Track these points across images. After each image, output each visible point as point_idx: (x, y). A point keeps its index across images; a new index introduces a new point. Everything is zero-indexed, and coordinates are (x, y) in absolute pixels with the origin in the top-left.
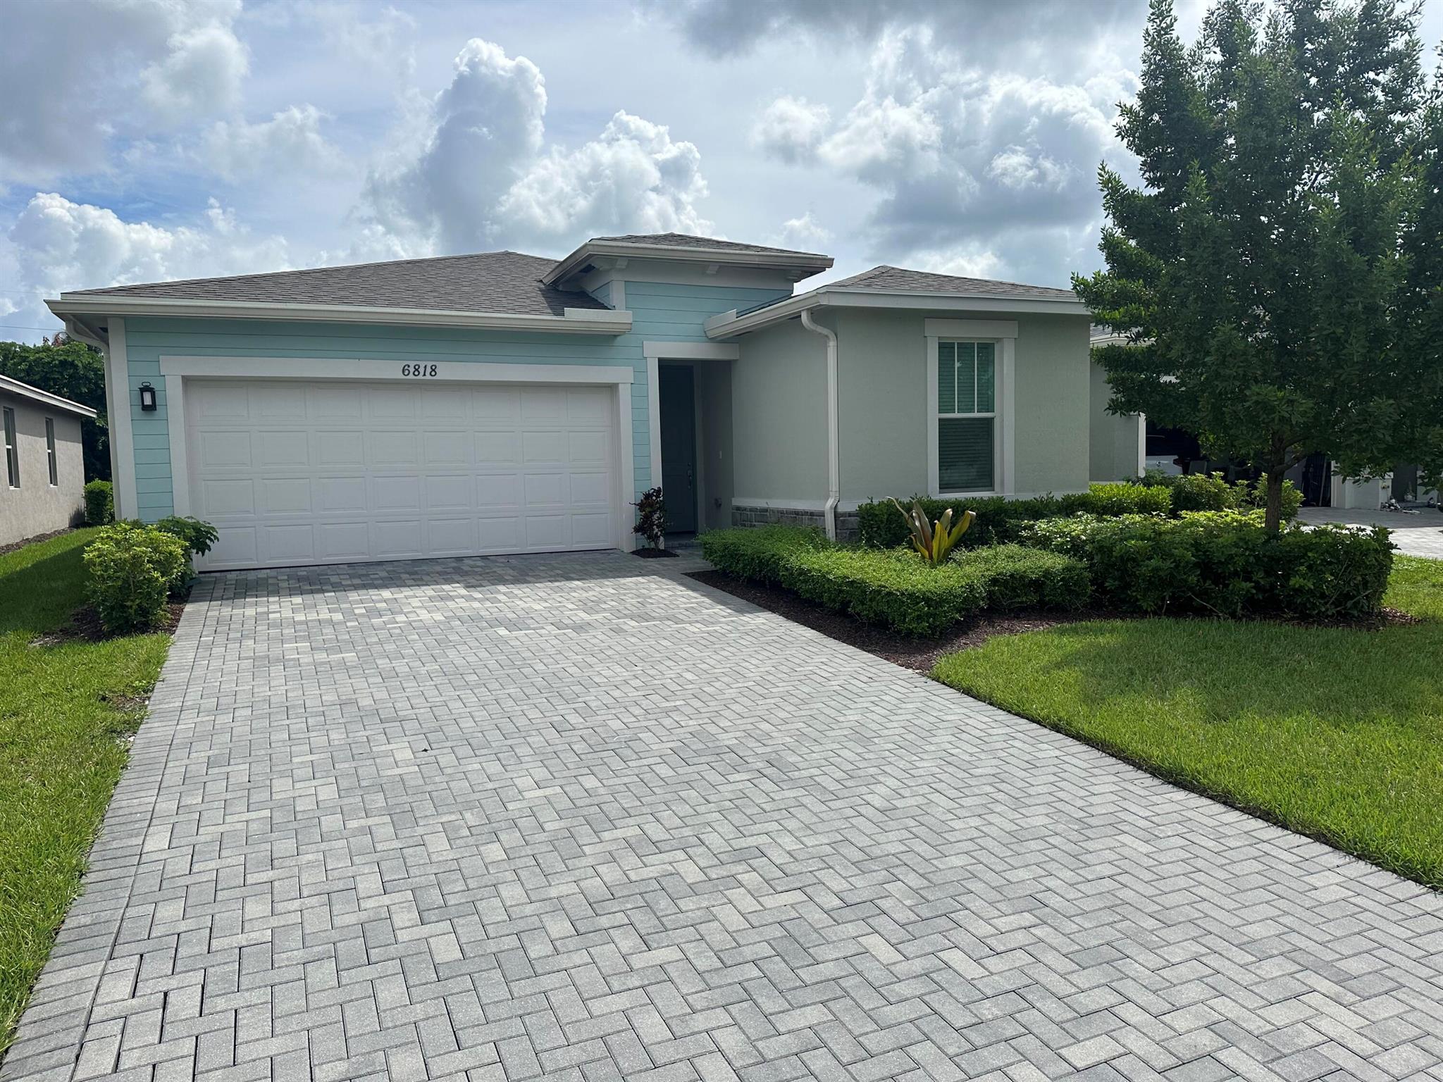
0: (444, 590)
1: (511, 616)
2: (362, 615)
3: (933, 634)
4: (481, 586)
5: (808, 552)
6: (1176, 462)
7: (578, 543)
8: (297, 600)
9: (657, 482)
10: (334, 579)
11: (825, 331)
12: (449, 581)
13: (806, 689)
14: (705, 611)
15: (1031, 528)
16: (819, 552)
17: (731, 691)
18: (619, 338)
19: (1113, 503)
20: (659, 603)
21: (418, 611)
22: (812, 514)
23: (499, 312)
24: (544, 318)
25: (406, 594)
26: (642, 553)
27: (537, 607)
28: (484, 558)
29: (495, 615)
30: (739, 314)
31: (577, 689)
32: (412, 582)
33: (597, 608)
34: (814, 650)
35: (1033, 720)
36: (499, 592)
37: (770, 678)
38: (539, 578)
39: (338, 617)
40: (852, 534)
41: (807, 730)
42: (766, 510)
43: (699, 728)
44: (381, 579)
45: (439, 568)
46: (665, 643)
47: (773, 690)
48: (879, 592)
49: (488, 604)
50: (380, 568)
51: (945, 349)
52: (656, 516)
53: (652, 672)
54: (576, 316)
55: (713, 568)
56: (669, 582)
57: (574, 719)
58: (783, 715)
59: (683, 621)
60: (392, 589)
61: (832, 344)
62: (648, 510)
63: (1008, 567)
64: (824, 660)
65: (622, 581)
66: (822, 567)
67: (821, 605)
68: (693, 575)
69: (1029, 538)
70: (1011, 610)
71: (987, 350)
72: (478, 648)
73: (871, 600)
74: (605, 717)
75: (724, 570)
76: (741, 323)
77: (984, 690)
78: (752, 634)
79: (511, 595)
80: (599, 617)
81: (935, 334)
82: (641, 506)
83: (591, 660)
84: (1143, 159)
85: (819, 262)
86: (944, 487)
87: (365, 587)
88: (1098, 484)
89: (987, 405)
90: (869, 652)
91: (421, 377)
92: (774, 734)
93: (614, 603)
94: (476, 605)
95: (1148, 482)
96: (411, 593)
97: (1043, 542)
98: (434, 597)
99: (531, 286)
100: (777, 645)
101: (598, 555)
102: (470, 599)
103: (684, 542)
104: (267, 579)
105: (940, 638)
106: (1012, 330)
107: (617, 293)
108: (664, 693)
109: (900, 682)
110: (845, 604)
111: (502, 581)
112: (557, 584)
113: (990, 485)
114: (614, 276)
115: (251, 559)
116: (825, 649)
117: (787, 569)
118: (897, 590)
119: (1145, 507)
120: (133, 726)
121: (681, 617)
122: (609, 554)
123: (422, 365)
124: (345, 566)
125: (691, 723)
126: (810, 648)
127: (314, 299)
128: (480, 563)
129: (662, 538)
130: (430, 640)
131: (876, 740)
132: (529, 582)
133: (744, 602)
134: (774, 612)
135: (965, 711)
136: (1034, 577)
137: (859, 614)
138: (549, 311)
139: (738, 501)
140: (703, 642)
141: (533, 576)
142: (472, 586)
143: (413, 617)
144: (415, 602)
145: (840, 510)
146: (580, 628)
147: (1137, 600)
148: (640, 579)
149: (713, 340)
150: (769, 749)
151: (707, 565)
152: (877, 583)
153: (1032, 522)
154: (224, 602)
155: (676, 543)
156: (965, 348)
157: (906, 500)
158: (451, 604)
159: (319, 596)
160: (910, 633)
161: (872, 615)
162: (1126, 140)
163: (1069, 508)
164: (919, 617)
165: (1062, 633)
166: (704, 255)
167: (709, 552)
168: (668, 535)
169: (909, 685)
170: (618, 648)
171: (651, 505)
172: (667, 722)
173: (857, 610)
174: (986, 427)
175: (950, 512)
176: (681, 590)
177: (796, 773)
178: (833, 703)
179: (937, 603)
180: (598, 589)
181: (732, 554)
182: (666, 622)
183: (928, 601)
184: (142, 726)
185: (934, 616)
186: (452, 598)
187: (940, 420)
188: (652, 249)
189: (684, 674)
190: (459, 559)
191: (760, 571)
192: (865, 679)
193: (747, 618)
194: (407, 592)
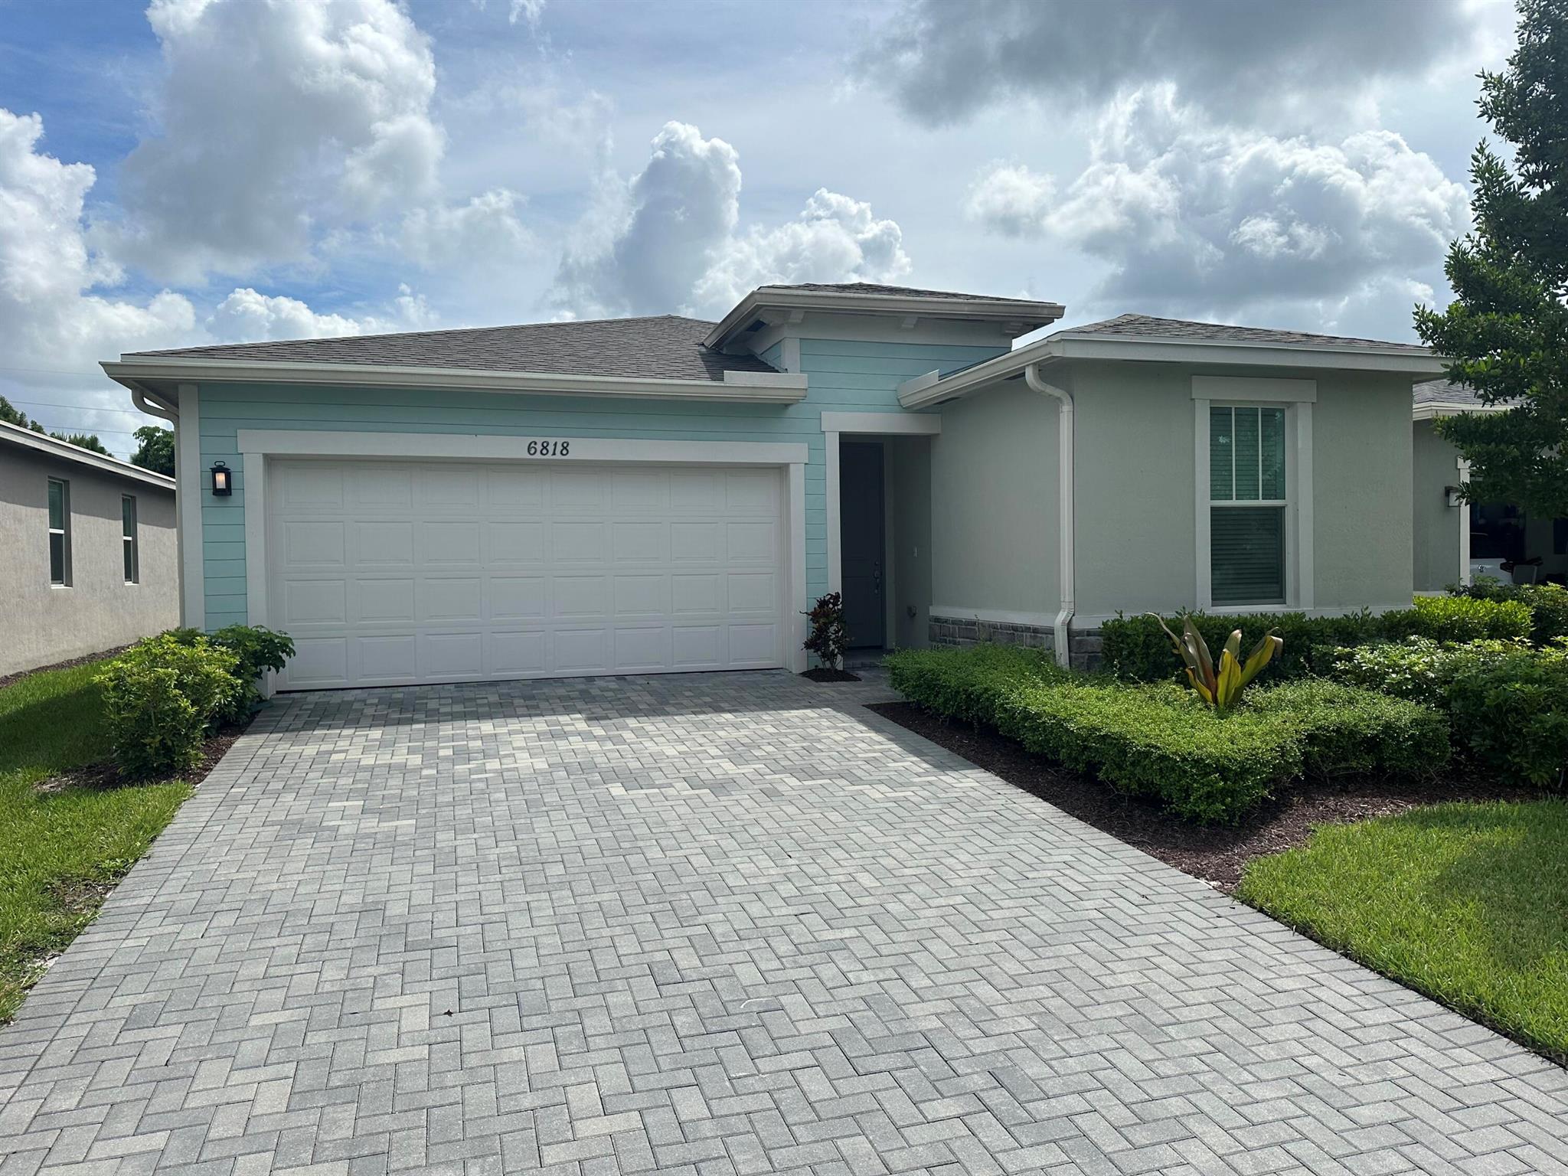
0: (559, 723)
1: (634, 765)
2: (446, 758)
3: (1231, 821)
4: (607, 718)
5: (1035, 686)
6: (1503, 567)
7: (735, 660)
8: (376, 734)
9: (834, 584)
10: (432, 704)
11: (1057, 392)
12: (568, 710)
13: (1047, 916)
14: (892, 765)
15: (1350, 657)
16: (1051, 688)
17: (928, 913)
18: (791, 408)
19: (1453, 625)
20: (830, 749)
21: (518, 755)
22: (1036, 631)
23: (645, 376)
24: (700, 384)
25: (511, 727)
26: (815, 675)
27: (670, 751)
28: (621, 678)
29: (614, 764)
30: (941, 377)
31: (701, 897)
32: (524, 711)
33: (747, 756)
34: (1050, 838)
35: (1427, 994)
36: (626, 727)
37: (987, 889)
38: (681, 709)
39: (416, 760)
40: (1092, 659)
41: (1054, 1003)
42: (974, 624)
43: (877, 989)
44: (489, 705)
45: (562, 692)
46: (834, 816)
47: (995, 914)
48: (1148, 754)
49: (609, 746)
50: (493, 689)
51: (1219, 416)
52: (832, 629)
53: (813, 870)
54: (739, 381)
55: (904, 699)
56: (845, 718)
57: (687, 960)
58: (1013, 967)
59: (859, 781)
60: (496, 721)
61: (1066, 409)
62: (822, 620)
63: (1332, 717)
64: (1068, 858)
65: (786, 714)
66: (1058, 711)
67: (1056, 763)
68: (877, 708)
69: (1346, 672)
70: (1334, 779)
71: (1273, 420)
72: (578, 816)
73: (1132, 764)
74: (731, 958)
75: (919, 703)
76: (943, 387)
77: (1332, 930)
78: (957, 805)
79: (642, 732)
80: (747, 769)
81: (1205, 396)
82: (815, 616)
83: (728, 844)
84: (1520, 146)
85: (1046, 311)
86: (1218, 598)
87: (465, 716)
88: (1424, 596)
89: (1275, 489)
90: (1134, 844)
91: (549, 456)
92: (1000, 1010)
93: (770, 749)
94: (593, 746)
95: (1477, 593)
96: (517, 727)
97: (1371, 679)
98: (544, 733)
99: (690, 349)
100: (997, 828)
101: (758, 677)
102: (587, 736)
103: (867, 661)
104: (351, 703)
105: (1241, 826)
106: (1308, 392)
107: (790, 352)
108: (829, 911)
109: (1190, 905)
110: (1093, 767)
111: (634, 711)
112: (702, 717)
113: (1280, 596)
114: (786, 332)
115: (340, 677)
116: (1067, 838)
117: (1006, 710)
118: (1175, 753)
119: (1499, 629)
120: (64, 938)
121: (859, 773)
122: (774, 675)
123: (552, 441)
124: (452, 687)
125: (866, 977)
126: (1043, 834)
127: (424, 362)
128: (613, 685)
129: (839, 657)
130: (518, 802)
131: (1171, 1030)
132: (667, 714)
133: (945, 751)
134: (988, 770)
135: (1308, 969)
136: (1369, 733)
137: (1113, 783)
138: (707, 376)
139: (938, 611)
140: (889, 817)
141: (673, 705)
142: (597, 719)
143: (508, 763)
144: (519, 741)
145: (1075, 626)
146: (720, 787)
147: (1521, 769)
148: (808, 712)
149: (909, 410)
150: (992, 1045)
151: (897, 696)
152: (1144, 741)
153: (1348, 650)
154: (288, 734)
155: (858, 662)
156: (1247, 415)
157: (1171, 615)
158: (562, 744)
159: (405, 729)
160: (1195, 818)
161: (1134, 786)
162: (1494, 121)
163: (1396, 629)
164: (1209, 795)
165: (1425, 822)
166: (898, 305)
167: (898, 680)
168: (847, 650)
169: (1208, 914)
170: (768, 824)
171: (826, 615)
172: (828, 972)
173: (1112, 777)
174: (1273, 520)
175: (1238, 633)
176: (861, 731)
177: (1042, 1105)
178: (1090, 946)
179: (1236, 774)
180: (753, 726)
181: (929, 684)
182: (837, 781)
183: (1223, 771)
184: (79, 939)
185: (1232, 793)
186: (565, 735)
187: (1213, 509)
188: (834, 297)
189: (858, 875)
190: (590, 679)
191: (967, 710)
192: (1138, 900)
193: (950, 778)
194: (514, 724)
